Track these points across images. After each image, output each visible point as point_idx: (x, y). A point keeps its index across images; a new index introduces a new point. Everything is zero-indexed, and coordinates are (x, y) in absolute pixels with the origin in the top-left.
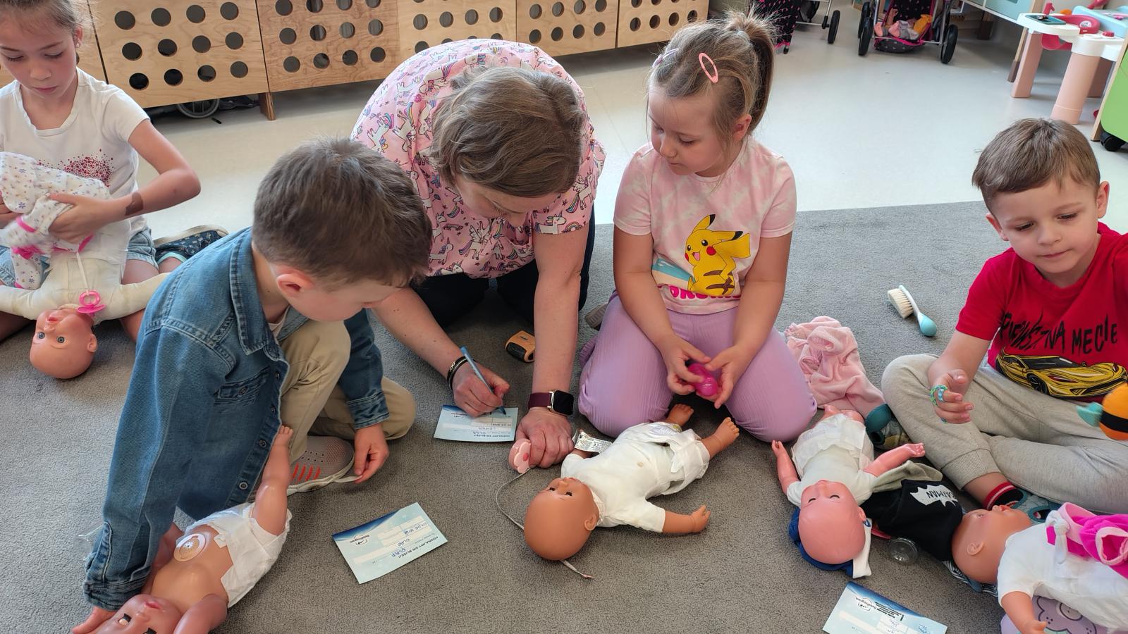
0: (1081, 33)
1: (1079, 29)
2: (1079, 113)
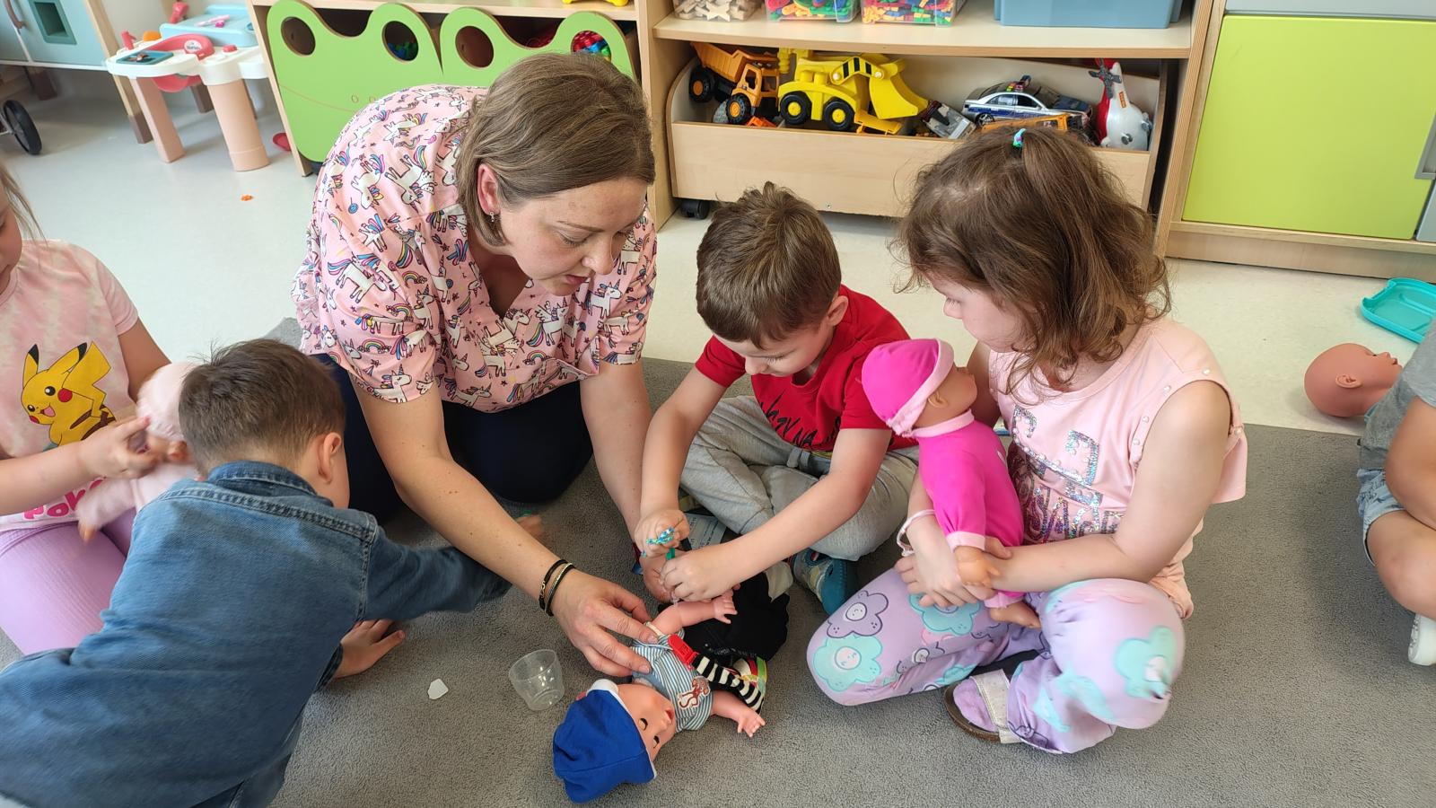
0: (200, 58)
1: (195, 56)
2: (263, 151)
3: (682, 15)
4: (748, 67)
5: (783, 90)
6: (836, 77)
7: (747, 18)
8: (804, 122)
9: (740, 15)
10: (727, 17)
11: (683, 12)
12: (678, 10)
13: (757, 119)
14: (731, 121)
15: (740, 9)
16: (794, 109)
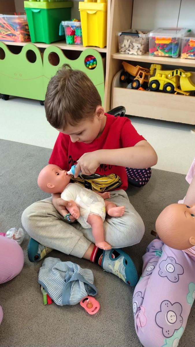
3: (121, 52)
4: (140, 71)
5: (151, 79)
6: (169, 76)
7: (143, 54)
8: (157, 90)
9: (140, 53)
10: (136, 54)
11: (122, 51)
12: (120, 51)
13: (142, 88)
14: (133, 88)
15: (141, 51)
16: (154, 86)
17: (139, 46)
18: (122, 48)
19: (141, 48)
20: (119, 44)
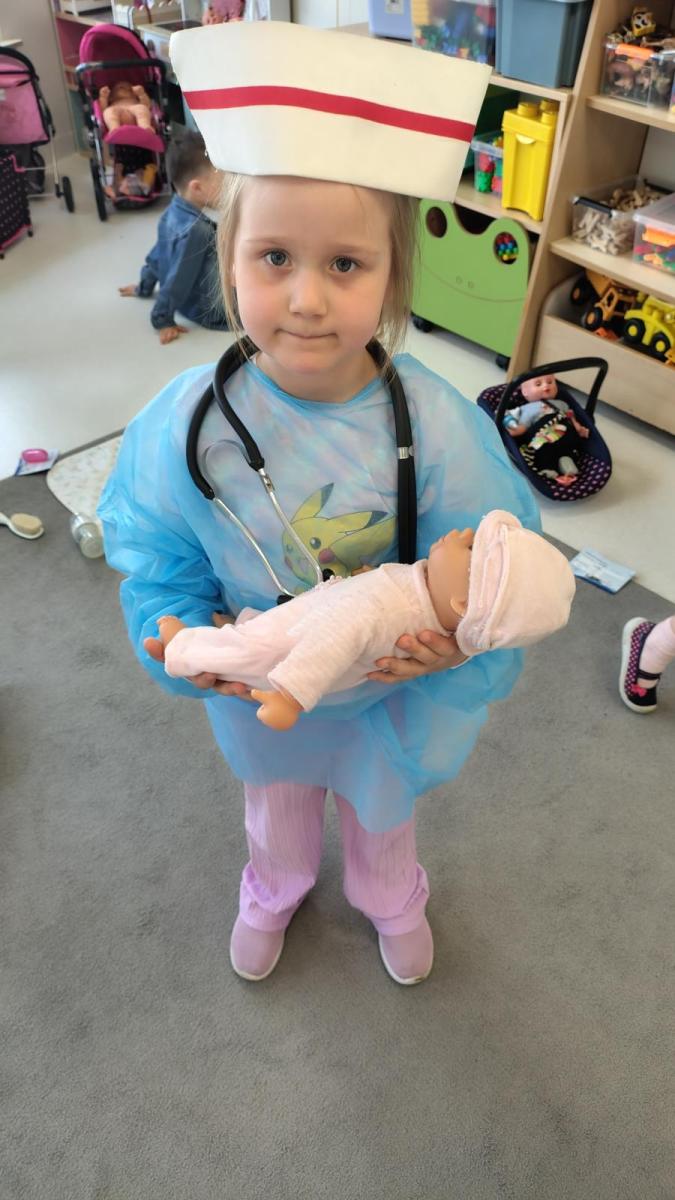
3: (576, 240)
4: (612, 290)
5: (630, 314)
6: (668, 317)
7: (618, 255)
8: (635, 344)
9: (614, 250)
10: (604, 250)
11: (577, 236)
12: (575, 234)
13: (603, 330)
14: (585, 326)
15: (616, 246)
16: (633, 331)
17: (613, 234)
18: (579, 229)
19: (617, 240)
20: (575, 220)
